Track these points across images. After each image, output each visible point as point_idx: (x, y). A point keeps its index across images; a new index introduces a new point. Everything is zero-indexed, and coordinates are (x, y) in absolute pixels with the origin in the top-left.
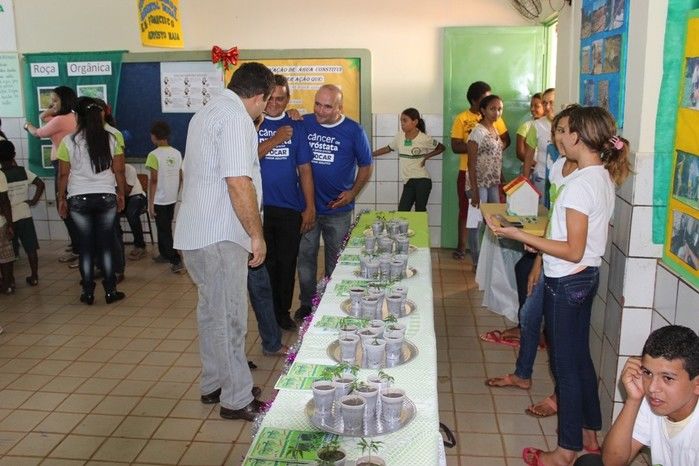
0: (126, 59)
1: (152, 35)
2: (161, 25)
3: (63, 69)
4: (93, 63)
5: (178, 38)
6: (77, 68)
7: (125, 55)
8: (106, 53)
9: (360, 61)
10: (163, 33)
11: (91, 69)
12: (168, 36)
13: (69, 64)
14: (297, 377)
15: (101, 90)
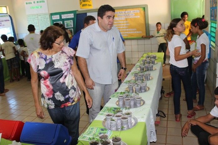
0: (77, 13)
1: (83, 5)
2: (86, 2)
3: (61, 17)
4: (68, 15)
5: (91, 6)
6: (64, 16)
7: (77, 11)
8: (72, 11)
9: (145, 8)
10: (86, 4)
11: (68, 16)
12: (88, 5)
13: (62, 15)
14: (116, 95)
15: (71, 22)
